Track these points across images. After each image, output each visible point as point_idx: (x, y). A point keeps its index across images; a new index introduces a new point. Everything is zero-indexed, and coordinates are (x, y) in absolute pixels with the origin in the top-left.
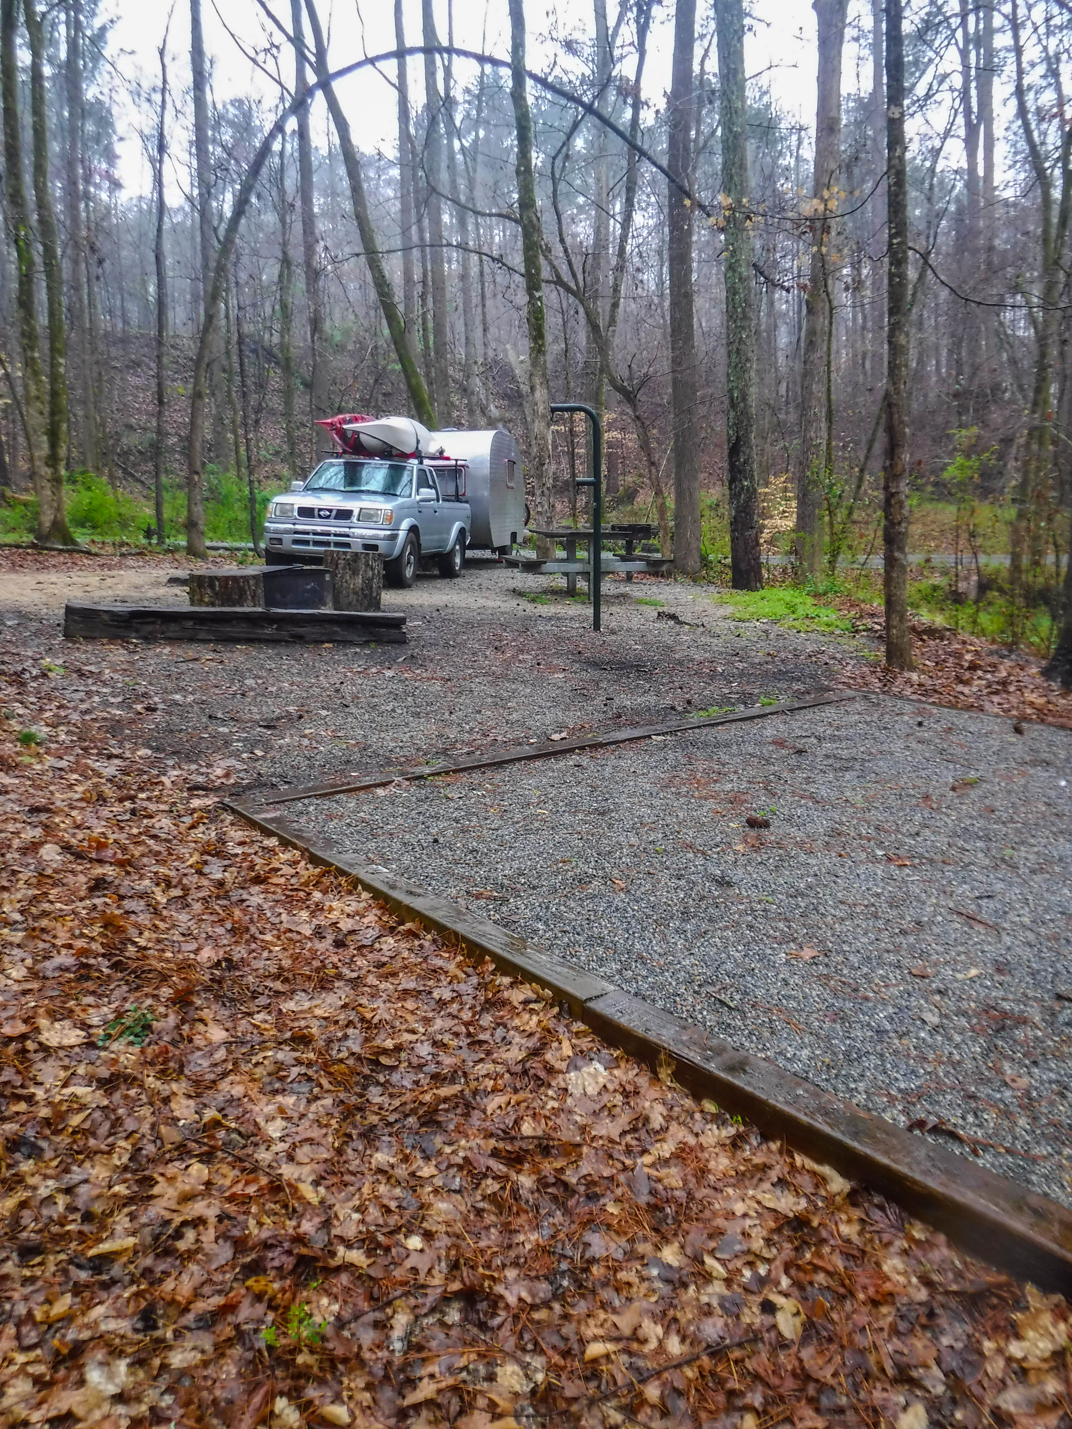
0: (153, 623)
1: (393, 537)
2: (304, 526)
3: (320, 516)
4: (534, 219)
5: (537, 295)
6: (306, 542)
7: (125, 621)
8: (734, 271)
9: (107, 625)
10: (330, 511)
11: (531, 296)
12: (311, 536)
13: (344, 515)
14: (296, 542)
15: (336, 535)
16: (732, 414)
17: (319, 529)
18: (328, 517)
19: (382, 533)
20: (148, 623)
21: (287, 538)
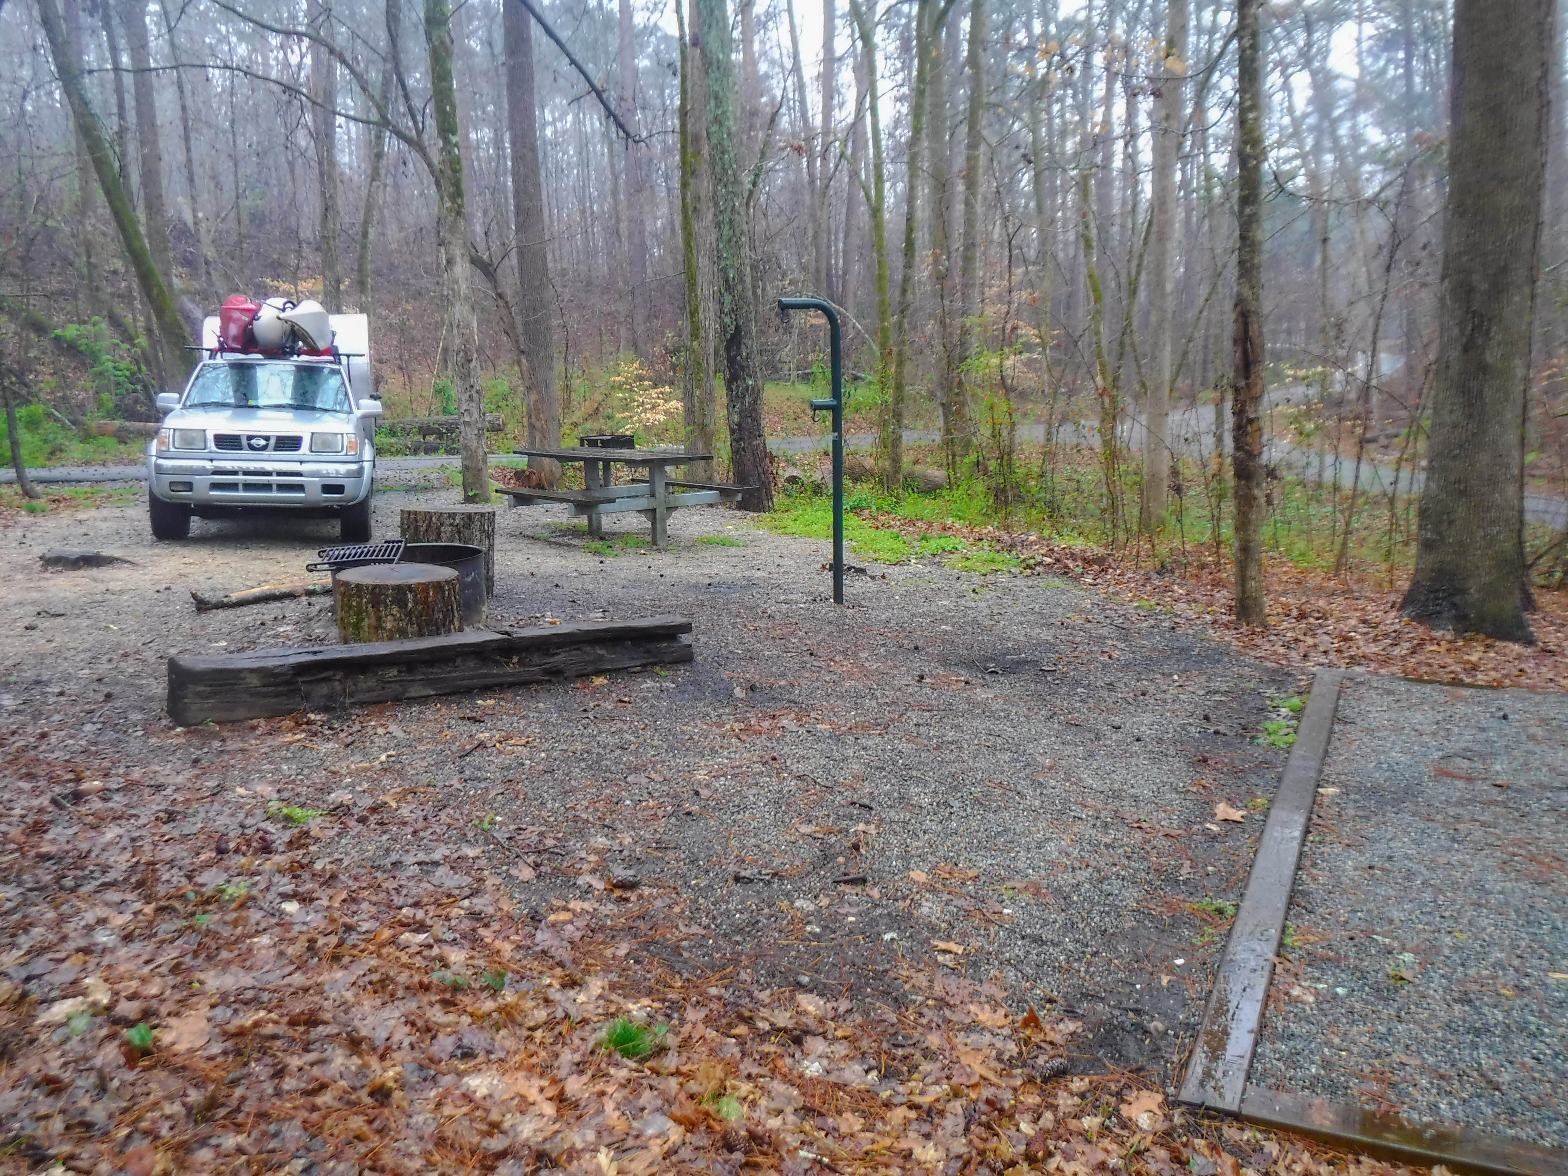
0: (328, 680)
1: (359, 473)
2: (230, 461)
3: (252, 448)
4: (448, 41)
5: (454, 139)
6: (233, 486)
7: (288, 683)
8: (721, 125)
9: (258, 694)
10: (267, 438)
11: (446, 141)
12: (240, 478)
13: (289, 443)
14: (215, 486)
15: (280, 474)
16: (728, 298)
17: (252, 466)
18: (264, 448)
19: (343, 468)
20: (320, 681)
21: (201, 483)
